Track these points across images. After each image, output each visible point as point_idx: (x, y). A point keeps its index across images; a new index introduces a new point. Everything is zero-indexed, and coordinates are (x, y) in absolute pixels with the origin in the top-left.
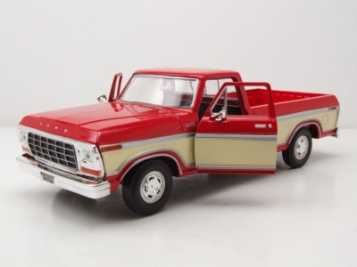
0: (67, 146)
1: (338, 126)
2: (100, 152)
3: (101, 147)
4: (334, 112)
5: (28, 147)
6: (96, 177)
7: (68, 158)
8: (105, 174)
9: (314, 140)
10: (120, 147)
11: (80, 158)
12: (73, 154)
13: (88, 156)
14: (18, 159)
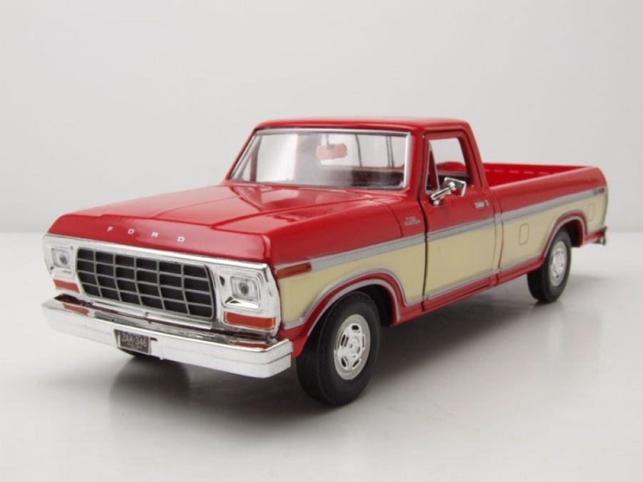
0: (189, 270)
1: (607, 223)
2: (276, 278)
3: (279, 267)
4: (600, 198)
5: (76, 281)
6: (262, 331)
7: (191, 297)
8: (282, 325)
9: (574, 250)
10: (307, 268)
11: (222, 294)
12: (209, 286)
13: (245, 290)
14: (48, 306)
